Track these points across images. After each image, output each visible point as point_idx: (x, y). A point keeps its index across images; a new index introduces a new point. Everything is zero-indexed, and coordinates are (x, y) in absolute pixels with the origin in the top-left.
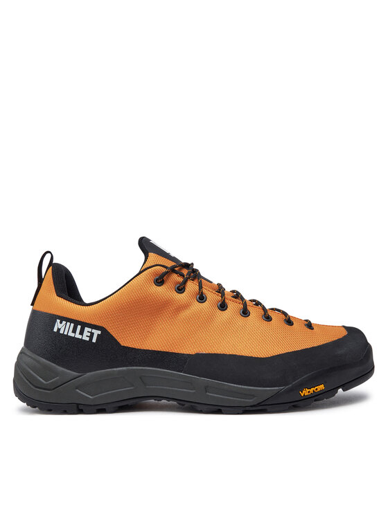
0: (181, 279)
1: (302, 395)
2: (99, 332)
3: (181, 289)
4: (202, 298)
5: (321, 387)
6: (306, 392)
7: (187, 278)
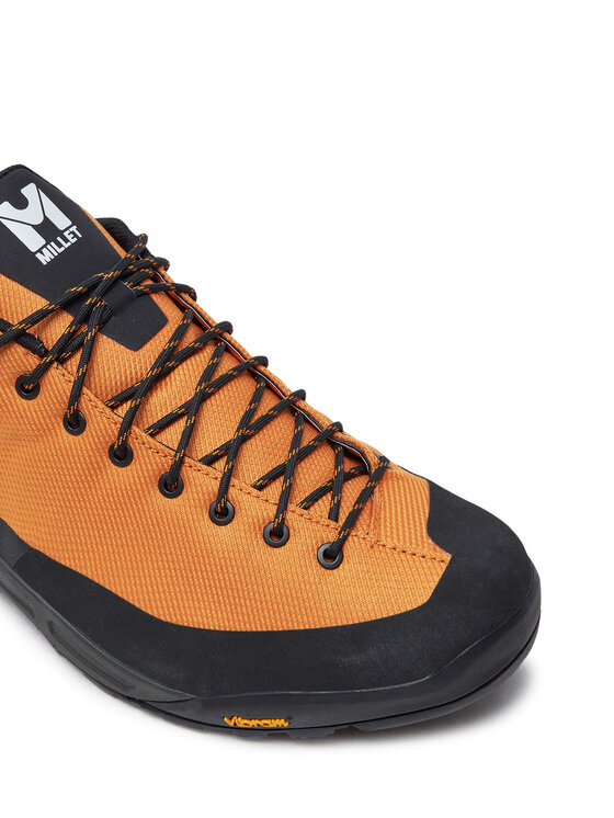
0: (31, 362)
1: (231, 724)
3: (30, 388)
4: (75, 423)
5: (278, 723)
6: (239, 722)
7: (51, 362)
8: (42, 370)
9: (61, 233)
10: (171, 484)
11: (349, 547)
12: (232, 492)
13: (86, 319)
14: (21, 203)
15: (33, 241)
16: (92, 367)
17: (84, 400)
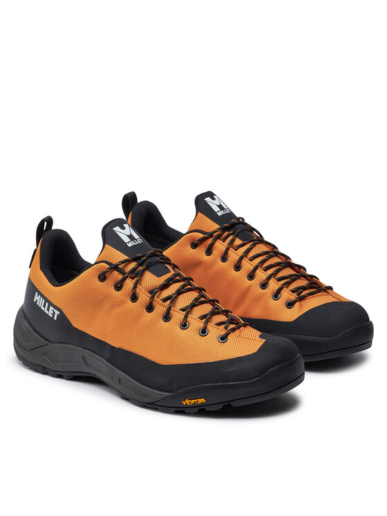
0: (120, 277)
1: (185, 404)
2: (58, 313)
3: (119, 286)
4: (134, 298)
5: (202, 400)
6: (187, 402)
7: (127, 276)
8: (124, 279)
9: (136, 239)
10: (167, 317)
11: (229, 337)
12: (189, 319)
13: (141, 265)
14: (124, 228)
15: (126, 240)
16: (142, 279)
17: (138, 289)
